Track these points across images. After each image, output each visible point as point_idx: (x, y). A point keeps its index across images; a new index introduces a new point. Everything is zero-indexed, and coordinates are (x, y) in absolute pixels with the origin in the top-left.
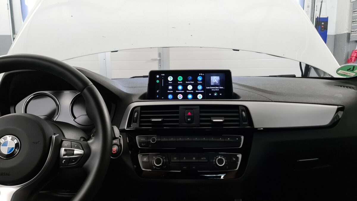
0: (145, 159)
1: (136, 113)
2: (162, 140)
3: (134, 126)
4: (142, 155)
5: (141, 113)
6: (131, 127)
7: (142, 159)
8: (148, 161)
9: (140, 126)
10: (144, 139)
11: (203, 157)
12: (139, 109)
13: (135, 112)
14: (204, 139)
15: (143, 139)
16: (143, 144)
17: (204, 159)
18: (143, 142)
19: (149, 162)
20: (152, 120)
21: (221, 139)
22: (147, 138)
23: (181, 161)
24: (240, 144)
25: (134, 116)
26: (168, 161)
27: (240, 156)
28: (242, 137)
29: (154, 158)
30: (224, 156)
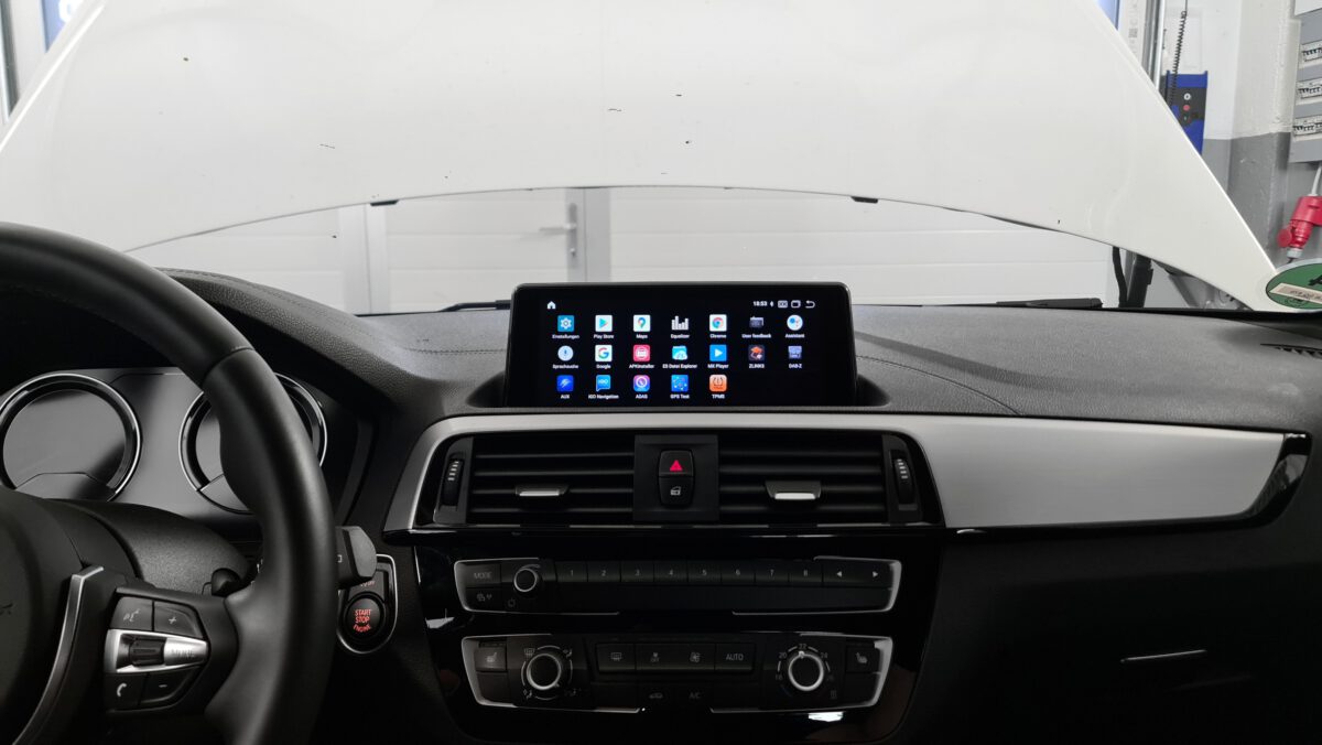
0: (491, 661)
1: (455, 466)
2: (562, 578)
3: (445, 520)
4: (478, 643)
5: (477, 464)
6: (432, 522)
7: (477, 658)
8: (503, 667)
9: (472, 518)
10: (488, 575)
11: (733, 653)
12: (468, 445)
13: (452, 461)
14: (738, 572)
15: (482, 575)
16: (480, 597)
17: (735, 659)
18: (484, 588)
19: (506, 671)
20: (523, 494)
21: (806, 573)
22: (501, 569)
23: (639, 668)
24: (888, 594)
25: (447, 475)
26: (585, 668)
27: (885, 646)
28: (897, 567)
29: (529, 653)
30: (820, 645)
